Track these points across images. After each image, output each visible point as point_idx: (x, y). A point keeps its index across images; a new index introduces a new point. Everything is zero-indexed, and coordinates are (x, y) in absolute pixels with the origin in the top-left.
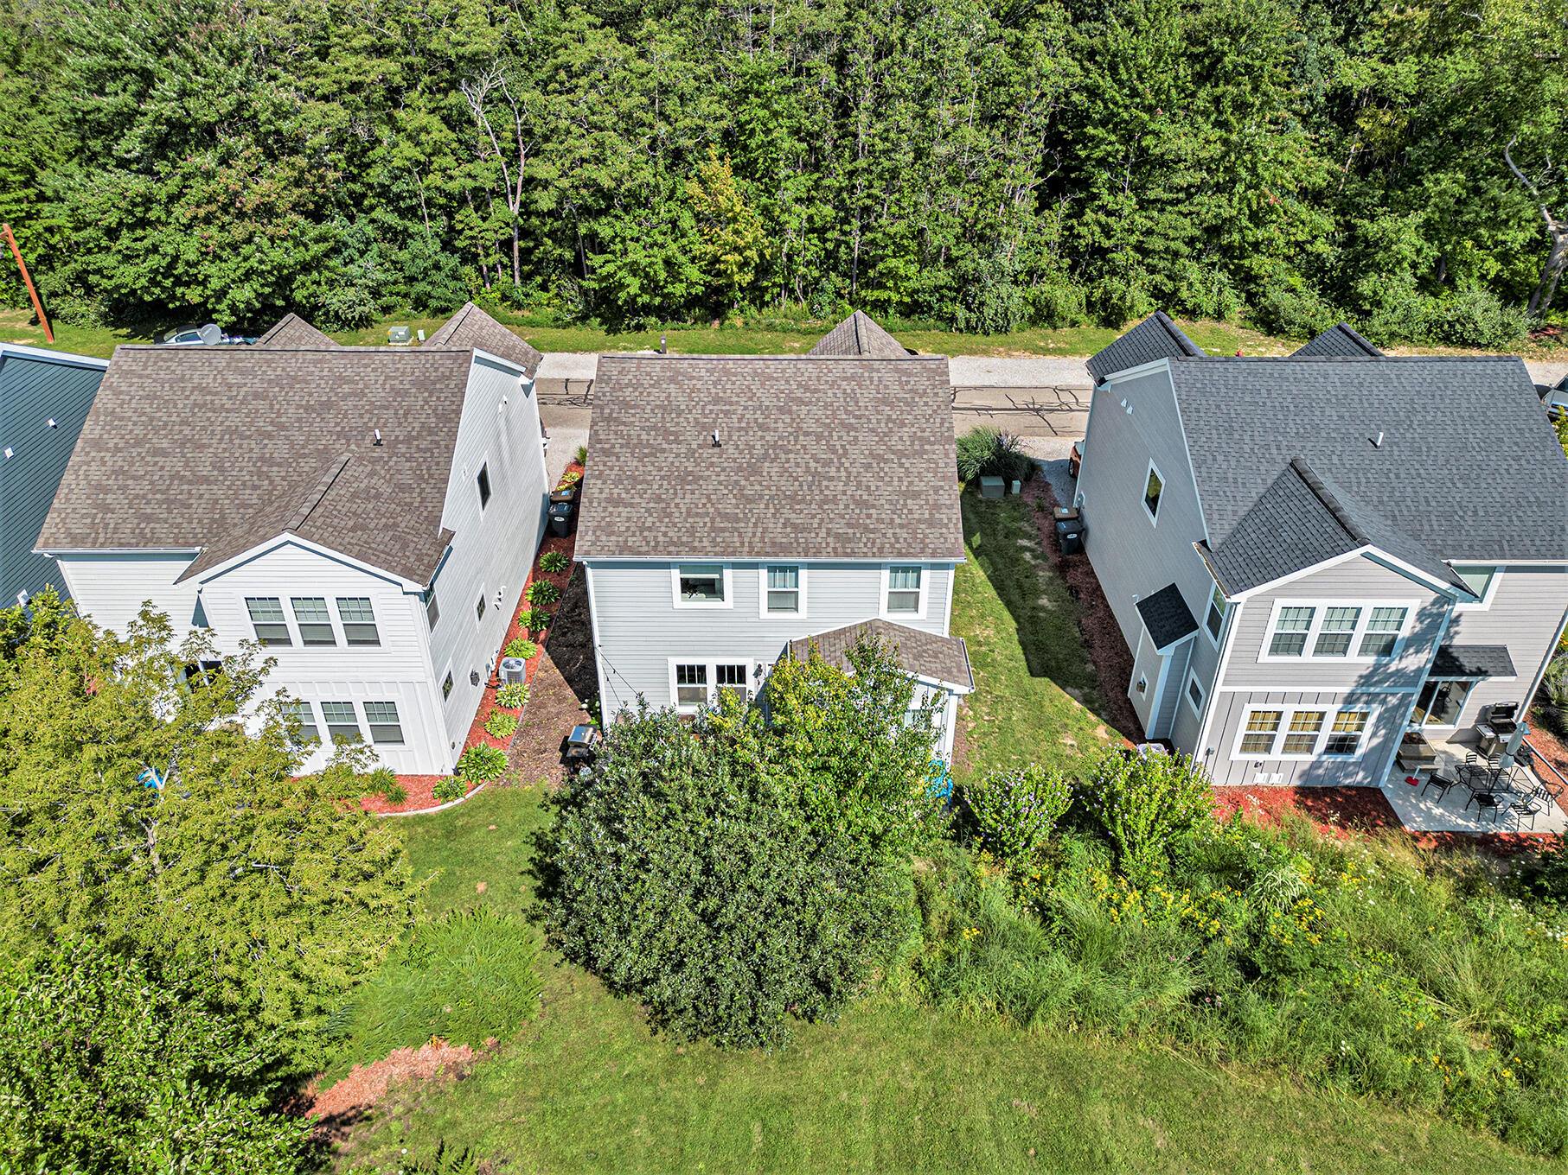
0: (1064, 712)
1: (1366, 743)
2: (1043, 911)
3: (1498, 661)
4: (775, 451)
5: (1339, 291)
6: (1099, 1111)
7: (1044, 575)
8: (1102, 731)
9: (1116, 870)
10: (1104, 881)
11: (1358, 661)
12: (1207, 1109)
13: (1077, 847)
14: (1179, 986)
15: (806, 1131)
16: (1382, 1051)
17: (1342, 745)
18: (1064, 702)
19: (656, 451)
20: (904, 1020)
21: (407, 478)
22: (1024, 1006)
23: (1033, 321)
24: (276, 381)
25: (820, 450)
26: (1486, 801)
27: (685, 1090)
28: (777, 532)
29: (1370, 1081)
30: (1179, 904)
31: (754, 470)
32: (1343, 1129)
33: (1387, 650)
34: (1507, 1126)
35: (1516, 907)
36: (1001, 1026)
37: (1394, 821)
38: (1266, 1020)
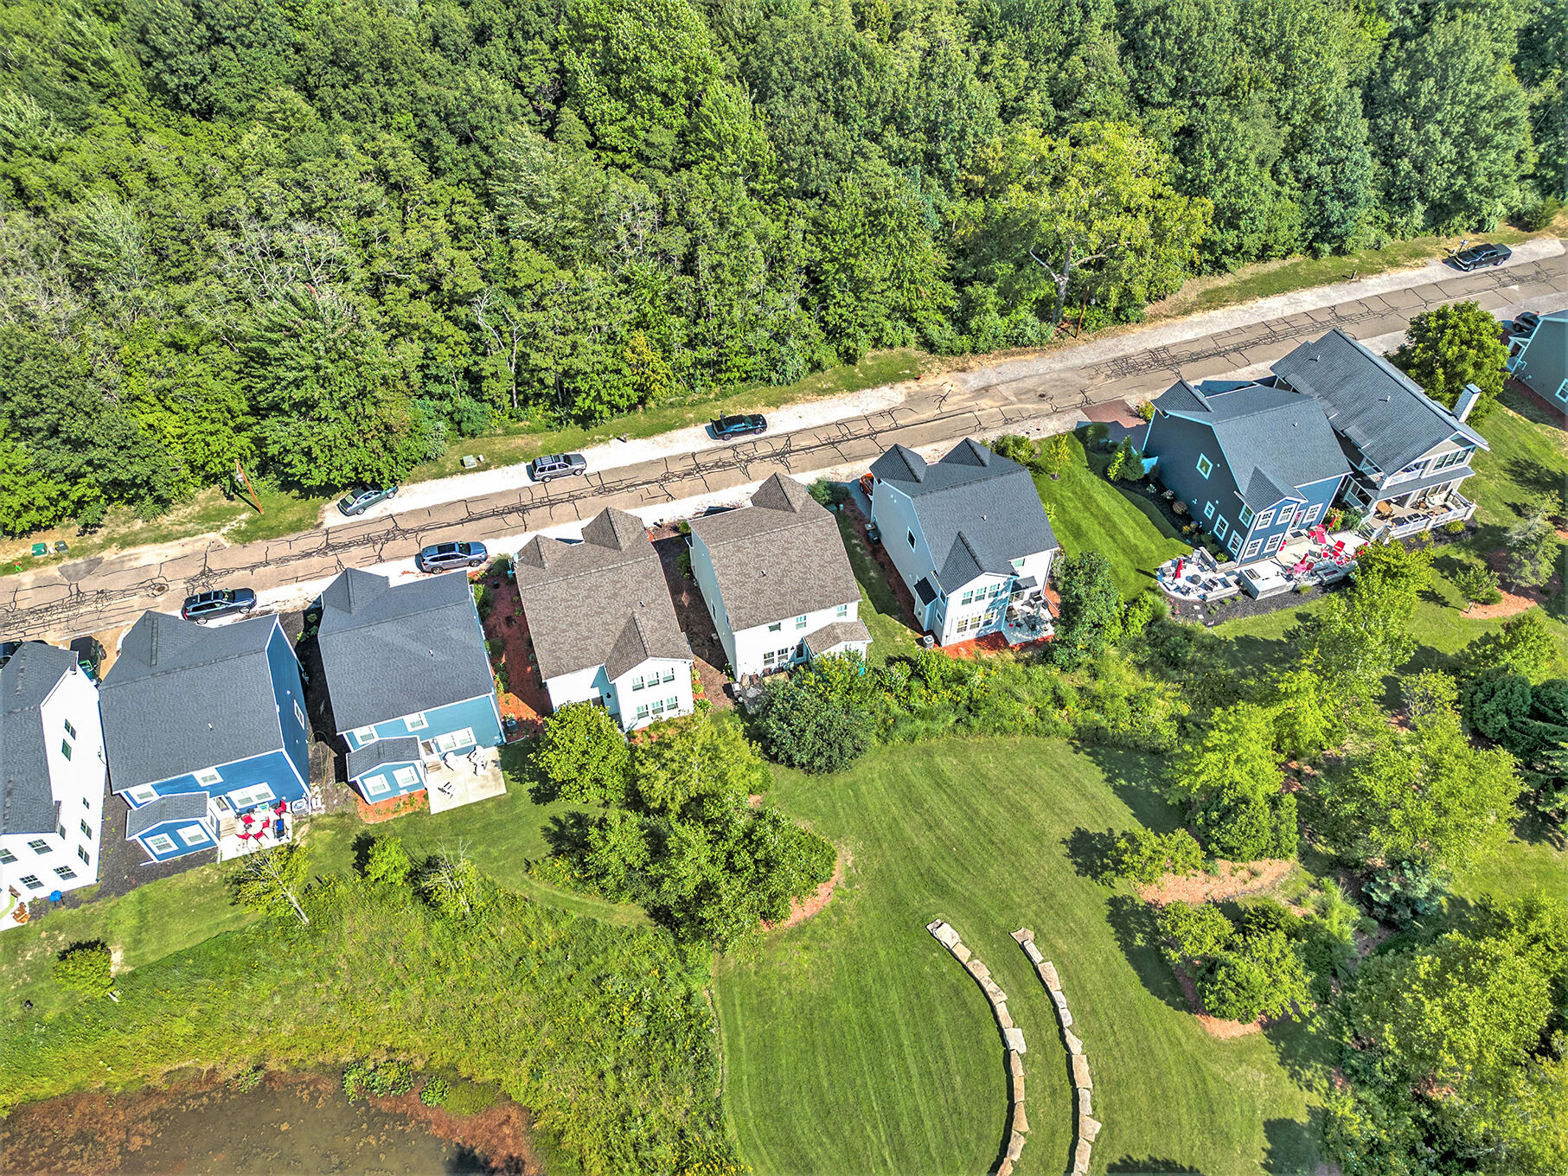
0: (894, 626)
1: (994, 621)
2: (911, 709)
3: (1032, 581)
4: (786, 573)
5: (961, 325)
6: (938, 759)
7: (868, 558)
8: (909, 632)
9: (927, 687)
10: (924, 692)
11: (988, 601)
12: (965, 750)
13: (915, 684)
14: (952, 719)
15: (863, 788)
16: (1006, 722)
17: (988, 623)
18: (893, 622)
19: (744, 583)
20: (879, 750)
21: (660, 617)
22: (912, 738)
23: (811, 371)
24: (589, 589)
25: (800, 568)
26: (1033, 628)
27: (825, 787)
28: (796, 604)
29: (1003, 731)
30: (947, 694)
31: (781, 582)
32: (999, 746)
33: (996, 595)
34: (1037, 732)
35: (1041, 667)
36: (906, 745)
37: (1006, 643)
38: (974, 722)
